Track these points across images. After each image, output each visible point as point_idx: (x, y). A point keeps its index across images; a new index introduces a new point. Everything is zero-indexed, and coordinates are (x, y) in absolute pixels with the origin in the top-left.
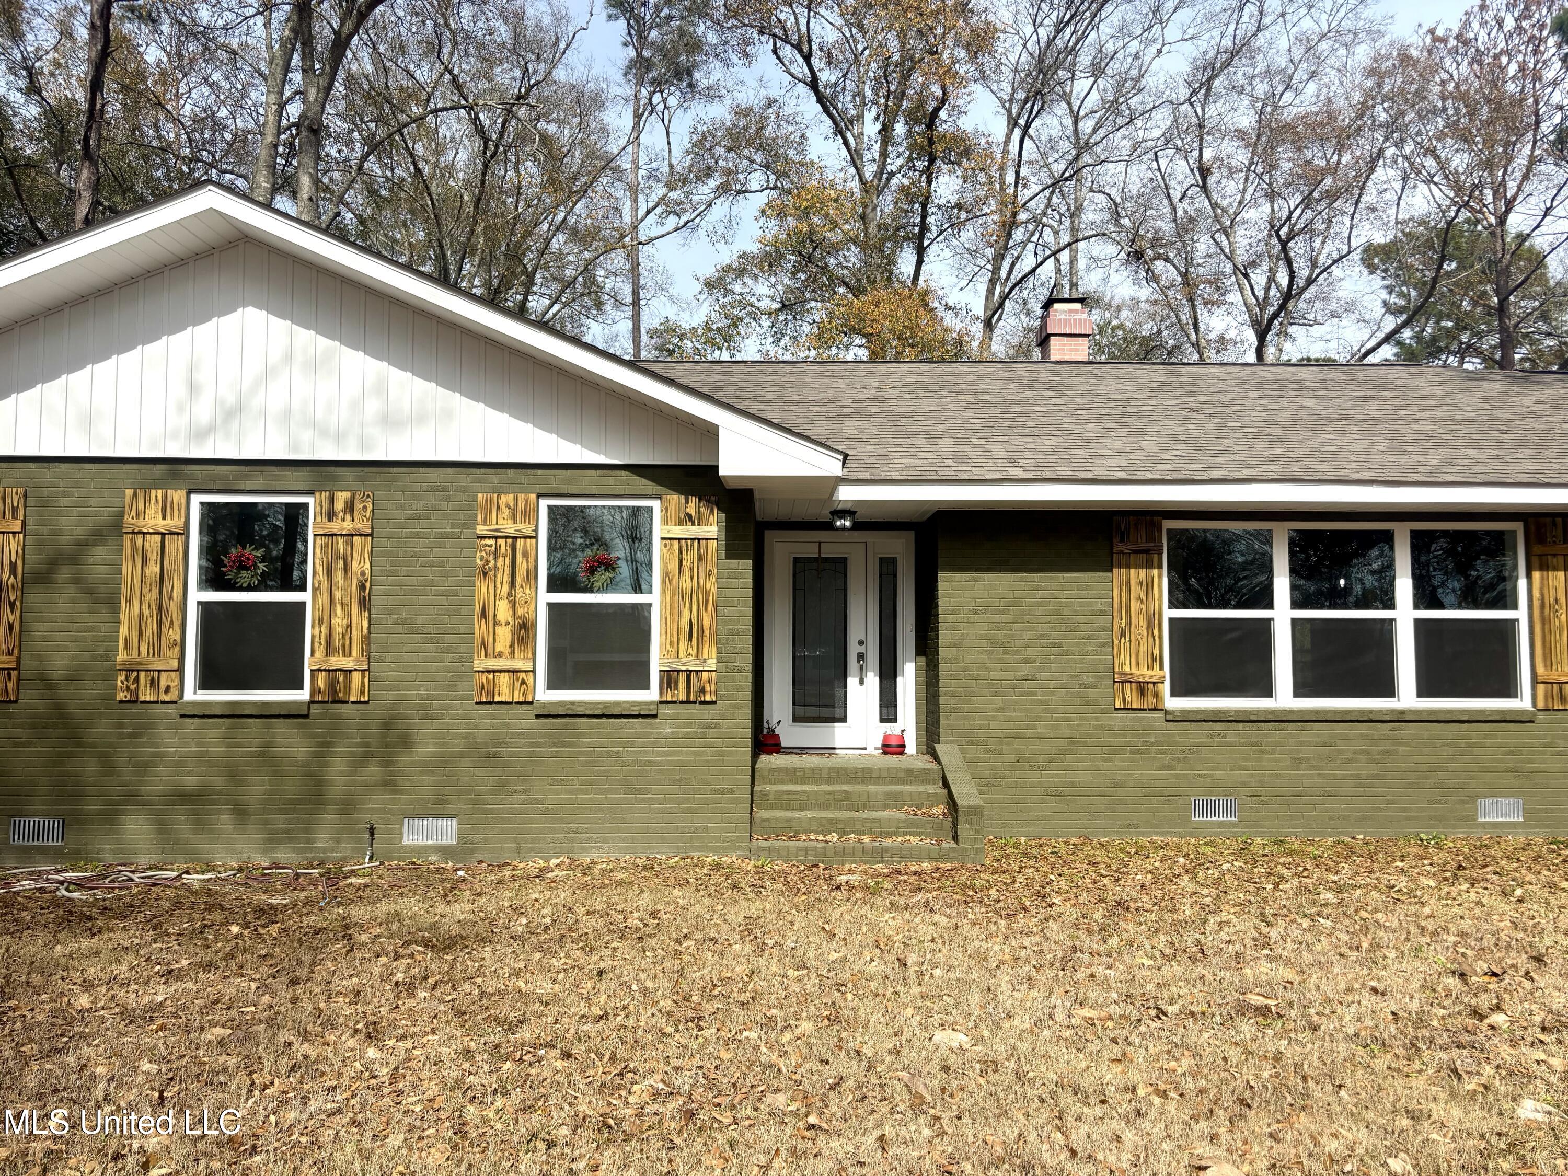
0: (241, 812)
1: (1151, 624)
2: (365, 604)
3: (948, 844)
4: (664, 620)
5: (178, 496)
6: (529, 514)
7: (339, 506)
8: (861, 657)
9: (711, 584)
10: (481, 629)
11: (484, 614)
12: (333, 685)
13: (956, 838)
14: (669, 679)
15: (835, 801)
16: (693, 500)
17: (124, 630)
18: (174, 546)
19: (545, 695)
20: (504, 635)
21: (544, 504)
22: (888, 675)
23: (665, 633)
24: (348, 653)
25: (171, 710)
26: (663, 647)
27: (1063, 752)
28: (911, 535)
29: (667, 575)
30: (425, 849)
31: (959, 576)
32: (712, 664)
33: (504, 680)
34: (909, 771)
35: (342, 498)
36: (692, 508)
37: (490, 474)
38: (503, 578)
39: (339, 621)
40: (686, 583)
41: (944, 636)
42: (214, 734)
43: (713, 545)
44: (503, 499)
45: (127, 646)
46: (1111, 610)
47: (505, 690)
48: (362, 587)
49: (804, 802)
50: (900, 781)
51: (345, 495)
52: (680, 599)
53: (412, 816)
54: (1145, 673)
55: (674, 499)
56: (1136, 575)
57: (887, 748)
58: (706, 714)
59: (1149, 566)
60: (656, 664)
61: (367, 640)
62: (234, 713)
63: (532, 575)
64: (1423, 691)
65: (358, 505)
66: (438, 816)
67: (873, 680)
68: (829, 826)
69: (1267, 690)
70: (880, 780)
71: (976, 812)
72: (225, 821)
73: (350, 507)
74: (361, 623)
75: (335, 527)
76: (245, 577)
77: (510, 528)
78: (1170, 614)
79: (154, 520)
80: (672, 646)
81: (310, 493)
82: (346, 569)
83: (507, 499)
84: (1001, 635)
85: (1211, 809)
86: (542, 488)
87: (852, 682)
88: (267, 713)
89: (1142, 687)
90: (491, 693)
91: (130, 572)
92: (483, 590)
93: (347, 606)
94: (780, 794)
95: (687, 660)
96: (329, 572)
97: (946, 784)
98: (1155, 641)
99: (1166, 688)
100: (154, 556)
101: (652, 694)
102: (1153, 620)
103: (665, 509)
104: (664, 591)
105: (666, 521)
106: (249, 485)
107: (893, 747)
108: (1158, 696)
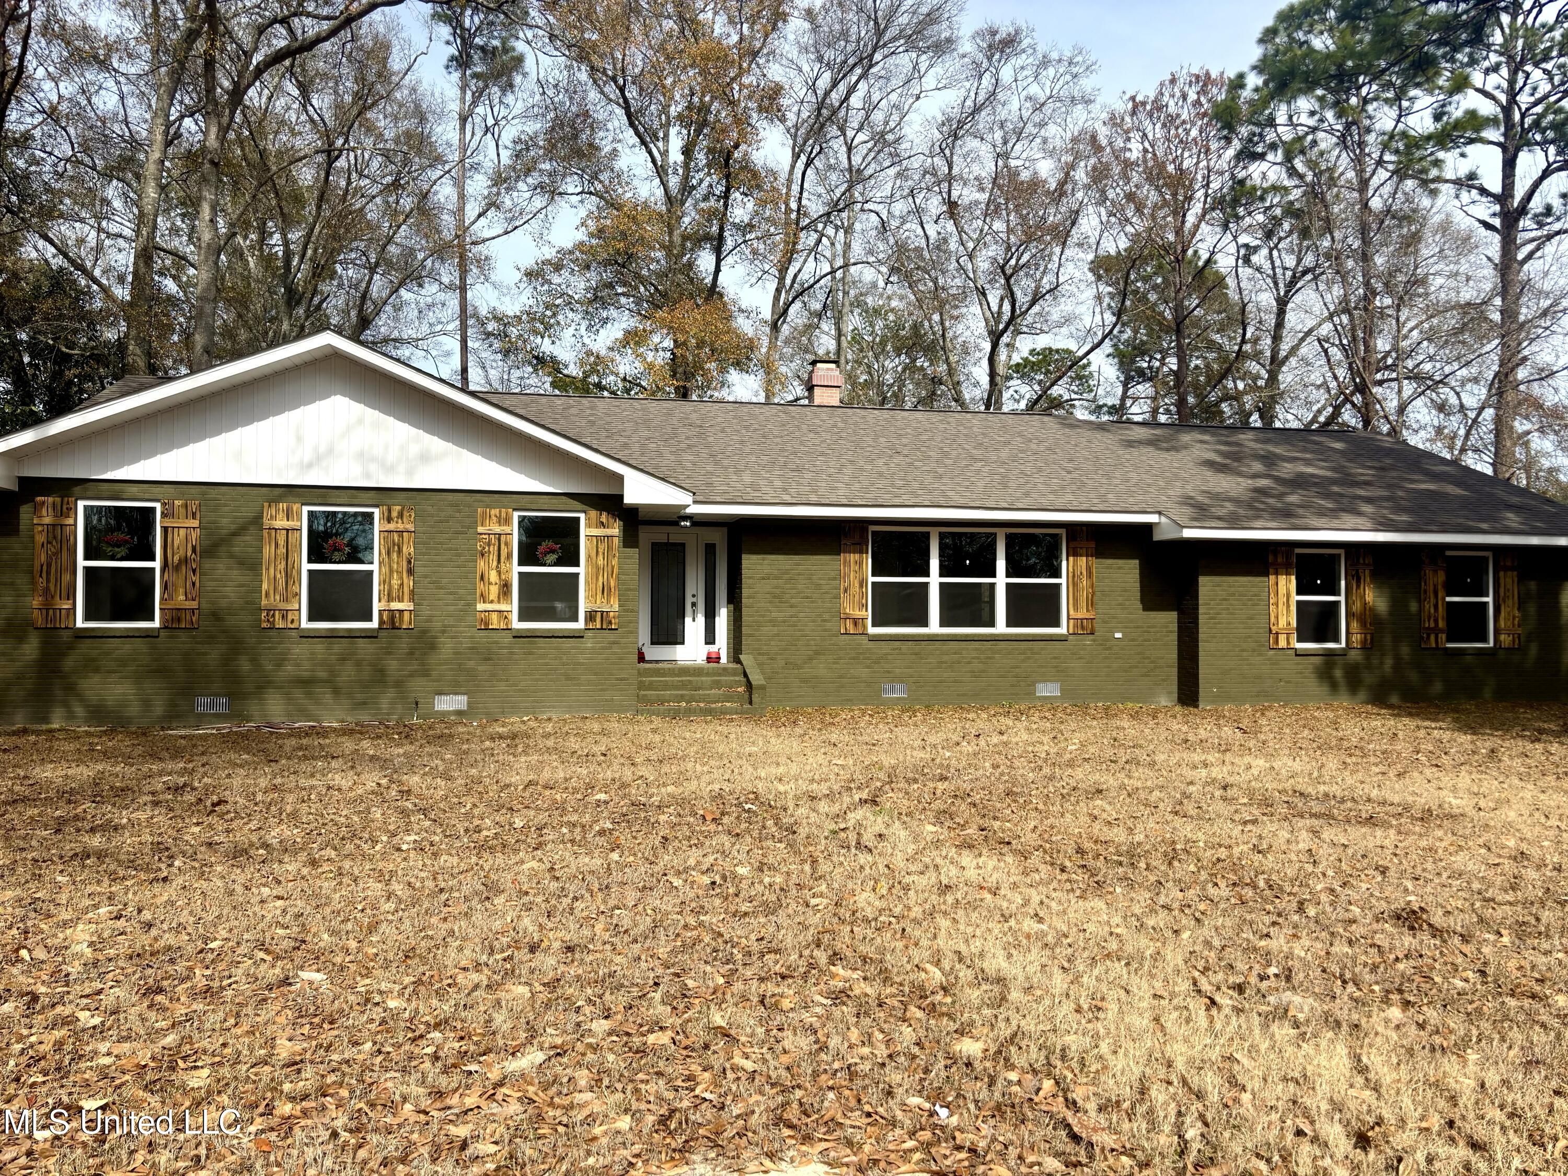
0: (336, 691)
1: (861, 586)
2: (410, 572)
3: (747, 706)
4: (587, 582)
5: (295, 507)
6: (507, 521)
7: (394, 514)
8: (694, 604)
9: (615, 562)
10: (480, 587)
11: (482, 578)
12: (392, 618)
13: (751, 703)
14: (590, 616)
15: (683, 685)
16: (604, 515)
17: (265, 586)
18: (293, 537)
19: (517, 625)
20: (494, 591)
21: (516, 515)
22: (710, 616)
23: (588, 590)
24: (401, 600)
25: (294, 634)
26: (587, 598)
27: (811, 659)
28: (725, 530)
29: (589, 557)
30: (449, 713)
31: (754, 557)
32: (616, 607)
33: (494, 616)
34: (725, 669)
35: (397, 509)
36: (604, 518)
37: (485, 498)
38: (493, 558)
39: (395, 582)
40: (600, 562)
41: (745, 592)
42: (319, 647)
43: (616, 540)
44: (493, 512)
45: (267, 595)
46: (839, 577)
47: (495, 622)
48: (409, 562)
49: (666, 686)
50: (720, 675)
51: (398, 508)
52: (596, 571)
53: (440, 693)
54: (858, 614)
55: (593, 513)
56: (854, 557)
57: (709, 659)
58: (611, 636)
59: (861, 552)
60: (583, 607)
61: (412, 592)
62: (332, 635)
63: (509, 556)
64: (1009, 624)
65: (406, 514)
66: (456, 694)
67: (701, 619)
68: (681, 698)
69: (925, 624)
70: (708, 674)
71: (763, 688)
72: (328, 698)
73: (401, 515)
74: (409, 583)
75: (392, 526)
76: (336, 556)
77: (497, 529)
78: (871, 579)
79: (281, 523)
80: (591, 596)
81: (377, 506)
82: (400, 551)
83: (495, 512)
84: (777, 591)
85: (893, 690)
86: (515, 506)
87: (688, 620)
88: (351, 635)
89: (855, 622)
90: (487, 624)
91: (268, 551)
92: (481, 564)
93: (400, 573)
94: (651, 683)
95: (601, 605)
96: (389, 553)
97: (745, 675)
98: (864, 595)
99: (869, 622)
100: (282, 542)
101: (580, 624)
102: (863, 583)
103: (588, 519)
104: (587, 566)
105: (588, 526)
106: (339, 501)
107: (713, 659)
108: (865, 627)
